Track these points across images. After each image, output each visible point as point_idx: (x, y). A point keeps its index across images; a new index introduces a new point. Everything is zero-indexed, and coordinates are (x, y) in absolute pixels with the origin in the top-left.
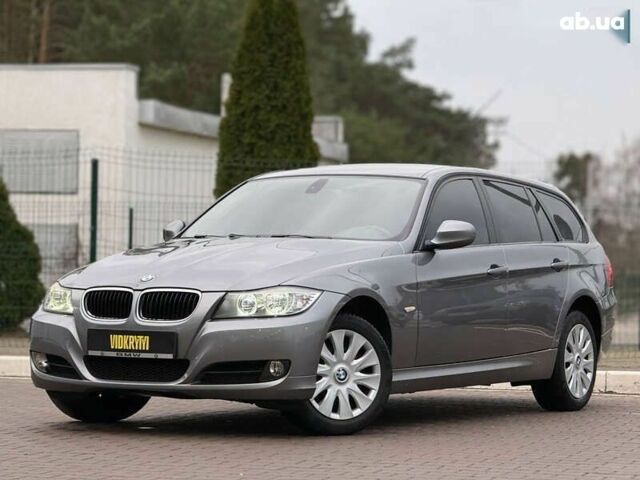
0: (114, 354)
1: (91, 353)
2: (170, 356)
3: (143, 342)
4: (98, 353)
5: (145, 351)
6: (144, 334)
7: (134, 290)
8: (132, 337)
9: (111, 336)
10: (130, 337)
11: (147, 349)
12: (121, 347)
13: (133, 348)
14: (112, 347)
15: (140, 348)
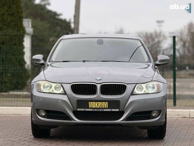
0: (91, 110)
1: (79, 110)
2: (118, 110)
3: (105, 105)
4: (83, 110)
5: (106, 108)
6: (105, 101)
7: (97, 84)
8: (100, 103)
9: (89, 102)
10: (99, 103)
11: (107, 107)
12: (95, 107)
13: (100, 107)
14: (90, 107)
15: (104, 107)
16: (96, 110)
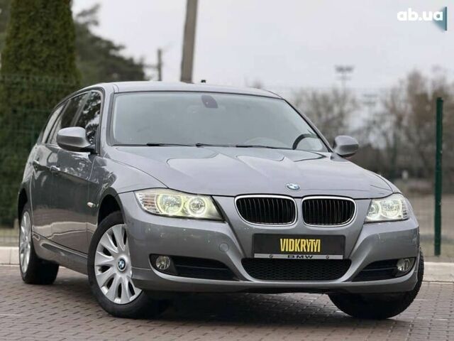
0: (285, 257)
1: (257, 256)
2: (340, 257)
3: (315, 245)
5: (317, 253)
6: (315, 237)
7: (294, 198)
8: (304, 240)
9: (281, 240)
10: (302, 240)
11: (319, 251)
12: (293, 250)
13: (305, 251)
14: (283, 250)
15: (312, 251)
16: (296, 256)
